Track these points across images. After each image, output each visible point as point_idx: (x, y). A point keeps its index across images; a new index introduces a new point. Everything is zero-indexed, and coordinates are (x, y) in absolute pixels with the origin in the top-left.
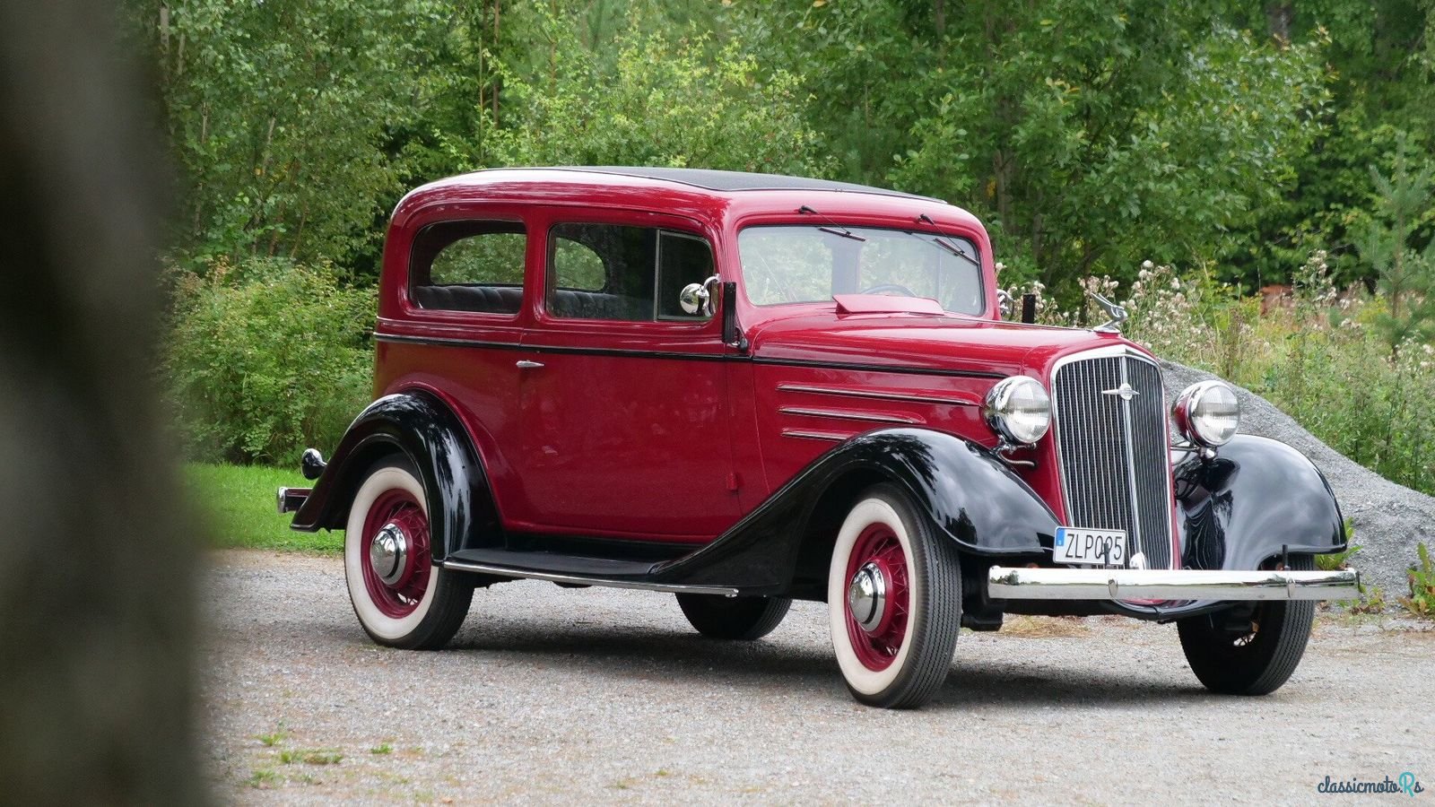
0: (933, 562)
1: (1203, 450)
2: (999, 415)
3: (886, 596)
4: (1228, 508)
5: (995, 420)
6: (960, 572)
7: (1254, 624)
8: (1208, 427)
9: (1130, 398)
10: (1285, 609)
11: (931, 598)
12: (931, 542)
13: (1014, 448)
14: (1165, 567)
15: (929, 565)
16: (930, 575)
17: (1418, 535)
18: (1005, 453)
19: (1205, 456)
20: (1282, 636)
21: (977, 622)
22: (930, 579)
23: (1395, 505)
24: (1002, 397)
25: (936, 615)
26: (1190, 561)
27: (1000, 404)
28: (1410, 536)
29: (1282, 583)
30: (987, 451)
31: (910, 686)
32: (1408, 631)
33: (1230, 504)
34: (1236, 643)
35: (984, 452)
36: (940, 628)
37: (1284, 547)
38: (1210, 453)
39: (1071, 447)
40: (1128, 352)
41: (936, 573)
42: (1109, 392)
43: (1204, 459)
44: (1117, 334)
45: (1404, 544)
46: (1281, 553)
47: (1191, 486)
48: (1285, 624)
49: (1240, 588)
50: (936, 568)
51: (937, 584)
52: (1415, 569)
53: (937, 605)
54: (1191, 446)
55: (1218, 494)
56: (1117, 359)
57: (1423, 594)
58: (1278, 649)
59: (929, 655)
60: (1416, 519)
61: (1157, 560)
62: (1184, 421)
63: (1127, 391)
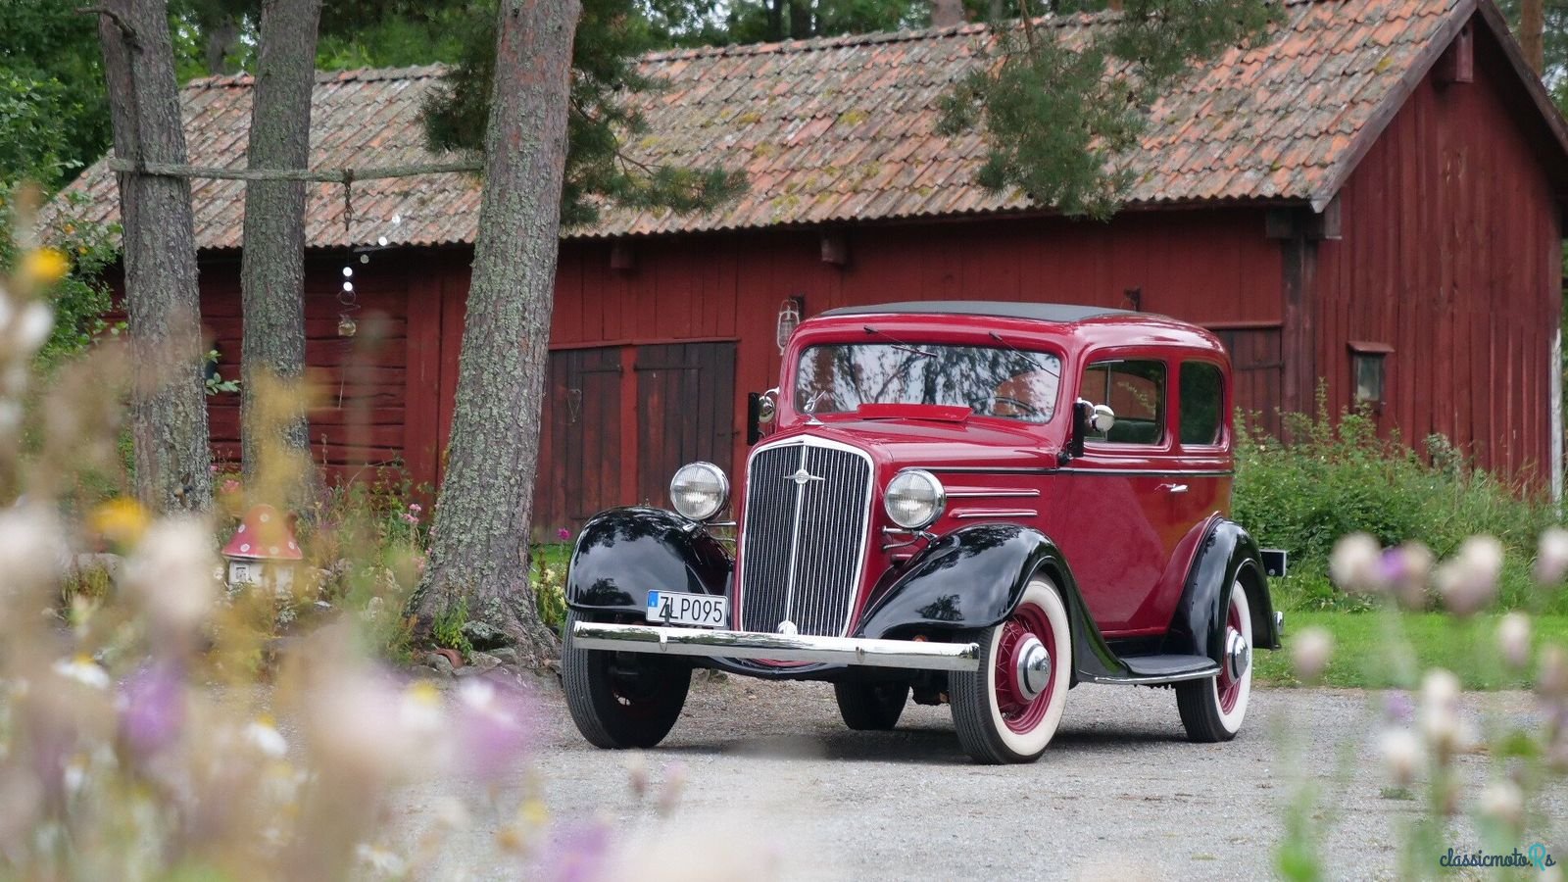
42: (789, 477)
63: (802, 476)
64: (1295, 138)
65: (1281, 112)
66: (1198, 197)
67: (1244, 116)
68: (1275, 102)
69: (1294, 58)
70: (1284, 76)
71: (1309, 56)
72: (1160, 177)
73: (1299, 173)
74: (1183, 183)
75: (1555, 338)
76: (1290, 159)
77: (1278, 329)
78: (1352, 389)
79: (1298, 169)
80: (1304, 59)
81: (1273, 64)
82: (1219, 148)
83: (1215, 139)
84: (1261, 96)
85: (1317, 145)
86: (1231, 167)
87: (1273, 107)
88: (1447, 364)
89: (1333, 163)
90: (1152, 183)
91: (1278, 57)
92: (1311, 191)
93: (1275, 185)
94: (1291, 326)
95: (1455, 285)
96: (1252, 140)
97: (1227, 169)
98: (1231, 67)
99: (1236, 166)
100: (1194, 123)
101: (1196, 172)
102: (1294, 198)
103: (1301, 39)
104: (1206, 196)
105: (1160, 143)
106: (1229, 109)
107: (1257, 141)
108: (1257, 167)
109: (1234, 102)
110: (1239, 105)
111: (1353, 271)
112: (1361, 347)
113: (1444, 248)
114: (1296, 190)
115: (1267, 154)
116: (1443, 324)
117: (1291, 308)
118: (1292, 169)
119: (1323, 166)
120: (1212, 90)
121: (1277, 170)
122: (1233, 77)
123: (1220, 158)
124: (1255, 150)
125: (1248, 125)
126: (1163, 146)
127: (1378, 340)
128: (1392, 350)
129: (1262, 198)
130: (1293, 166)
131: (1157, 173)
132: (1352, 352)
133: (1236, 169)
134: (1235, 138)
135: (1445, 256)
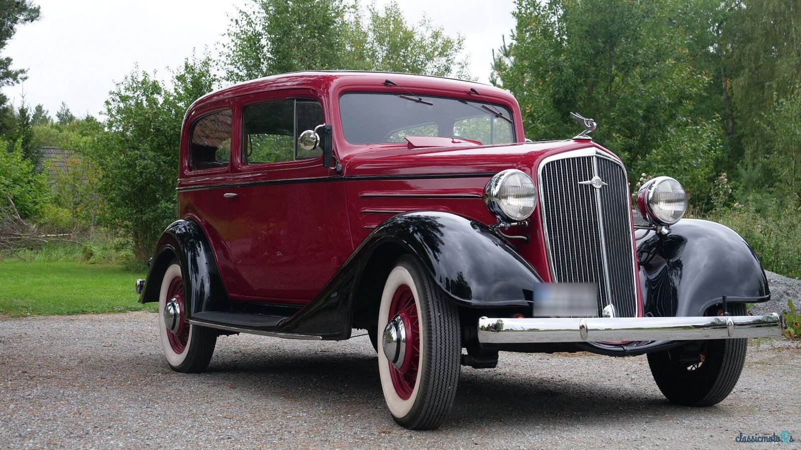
0: (435, 314)
1: (659, 228)
2: (495, 200)
3: (406, 341)
4: (679, 272)
5: (492, 204)
6: (458, 321)
7: (702, 356)
8: (663, 210)
9: (600, 187)
10: (725, 344)
11: (434, 343)
12: (435, 298)
13: (508, 225)
14: (632, 316)
15: (432, 316)
16: (433, 324)
17: (785, 296)
18: (502, 229)
19: (660, 232)
20: (723, 365)
21: (476, 361)
22: (433, 328)
23: (772, 281)
24: (496, 185)
25: (438, 357)
26: (652, 310)
27: (495, 191)
28: (782, 296)
29: (724, 326)
30: (488, 228)
31: (423, 412)
32: (788, 348)
33: (681, 269)
34: (689, 368)
35: (484, 230)
36: (442, 368)
37: (724, 298)
38: (665, 231)
39: (554, 224)
40: (597, 153)
41: (438, 324)
42: (584, 182)
43: (660, 235)
44: (589, 140)
45: (778, 300)
46: (721, 302)
47: (651, 256)
48: (725, 356)
49: (689, 331)
50: (438, 319)
51: (438, 332)
52: (786, 313)
53: (439, 349)
54: (651, 225)
55: (671, 261)
56: (589, 158)
57: (791, 326)
58: (720, 374)
59: (435, 389)
60: (784, 288)
61: (624, 310)
62: (644, 206)
63: (597, 181)
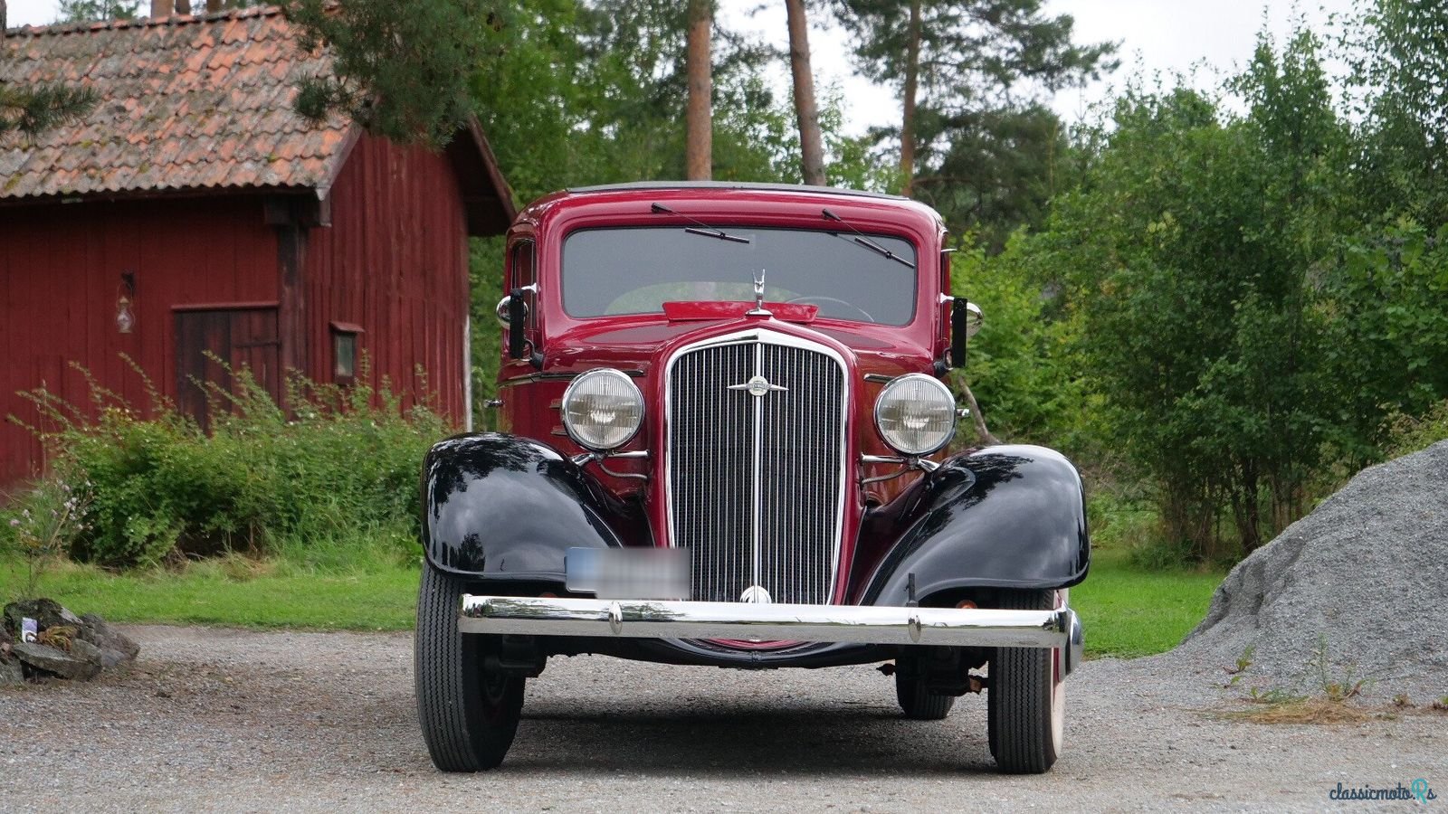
7: (973, 681)
9: (762, 393)
20: (999, 696)
21: (501, 665)
25: (426, 655)
36: (433, 671)
42: (737, 387)
48: (999, 681)
50: (429, 598)
58: (999, 713)
63: (758, 385)
64: (285, 133)
65: (264, 111)
66: (202, 186)
67: (225, 114)
68: (254, 102)
69: (260, 64)
70: (255, 79)
71: (276, 62)
72: (155, 168)
73: (298, 164)
74: (182, 173)
75: (465, 323)
76: (285, 151)
77: (275, 309)
78: (333, 365)
79: (297, 160)
80: (271, 66)
81: (239, 70)
82: (209, 142)
83: (203, 134)
84: (237, 97)
85: (310, 139)
86: (227, 158)
87: (254, 106)
88: (397, 343)
89: (330, 155)
90: (148, 173)
91: (243, 63)
92: (315, 179)
93: (278, 174)
94: (287, 306)
95: (401, 274)
96: (242, 135)
97: (223, 160)
98: (198, 72)
99: (233, 157)
100: (175, 121)
101: (191, 163)
102: (299, 186)
103: (262, 48)
104: (210, 184)
105: (146, 138)
106: (207, 107)
107: (247, 135)
108: (254, 158)
109: (212, 101)
110: (218, 104)
111: (332, 258)
112: (342, 327)
113: (393, 240)
114: (300, 178)
115: (261, 147)
116: (394, 307)
117: (287, 290)
118: (290, 161)
119: (321, 158)
120: (184, 91)
121: (274, 161)
122: (202, 80)
123: (213, 151)
124: (248, 144)
125: (233, 122)
126: (149, 141)
127: (351, 321)
128: (362, 330)
129: (266, 186)
130: (290, 157)
131: (152, 165)
132: (334, 331)
133: (233, 162)
134: (223, 133)
135: (394, 248)
